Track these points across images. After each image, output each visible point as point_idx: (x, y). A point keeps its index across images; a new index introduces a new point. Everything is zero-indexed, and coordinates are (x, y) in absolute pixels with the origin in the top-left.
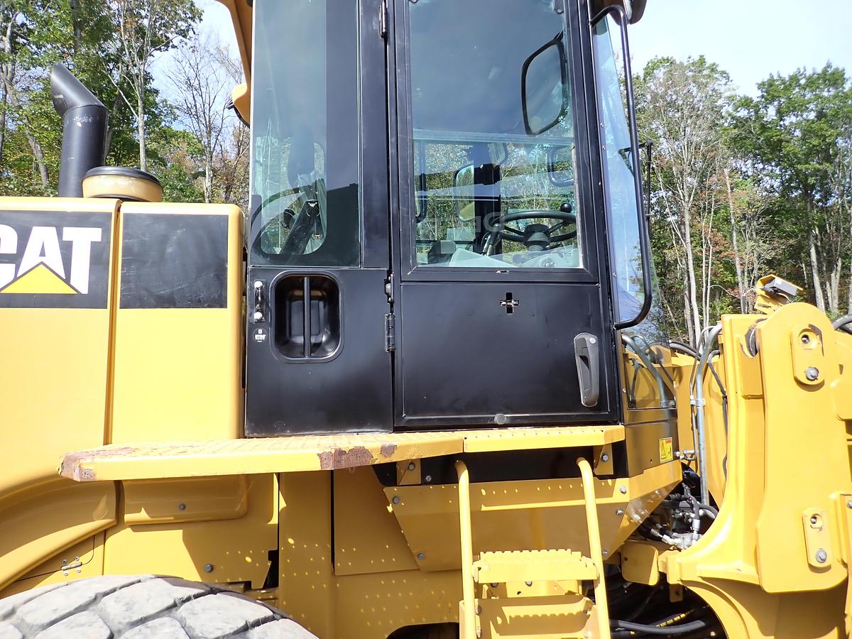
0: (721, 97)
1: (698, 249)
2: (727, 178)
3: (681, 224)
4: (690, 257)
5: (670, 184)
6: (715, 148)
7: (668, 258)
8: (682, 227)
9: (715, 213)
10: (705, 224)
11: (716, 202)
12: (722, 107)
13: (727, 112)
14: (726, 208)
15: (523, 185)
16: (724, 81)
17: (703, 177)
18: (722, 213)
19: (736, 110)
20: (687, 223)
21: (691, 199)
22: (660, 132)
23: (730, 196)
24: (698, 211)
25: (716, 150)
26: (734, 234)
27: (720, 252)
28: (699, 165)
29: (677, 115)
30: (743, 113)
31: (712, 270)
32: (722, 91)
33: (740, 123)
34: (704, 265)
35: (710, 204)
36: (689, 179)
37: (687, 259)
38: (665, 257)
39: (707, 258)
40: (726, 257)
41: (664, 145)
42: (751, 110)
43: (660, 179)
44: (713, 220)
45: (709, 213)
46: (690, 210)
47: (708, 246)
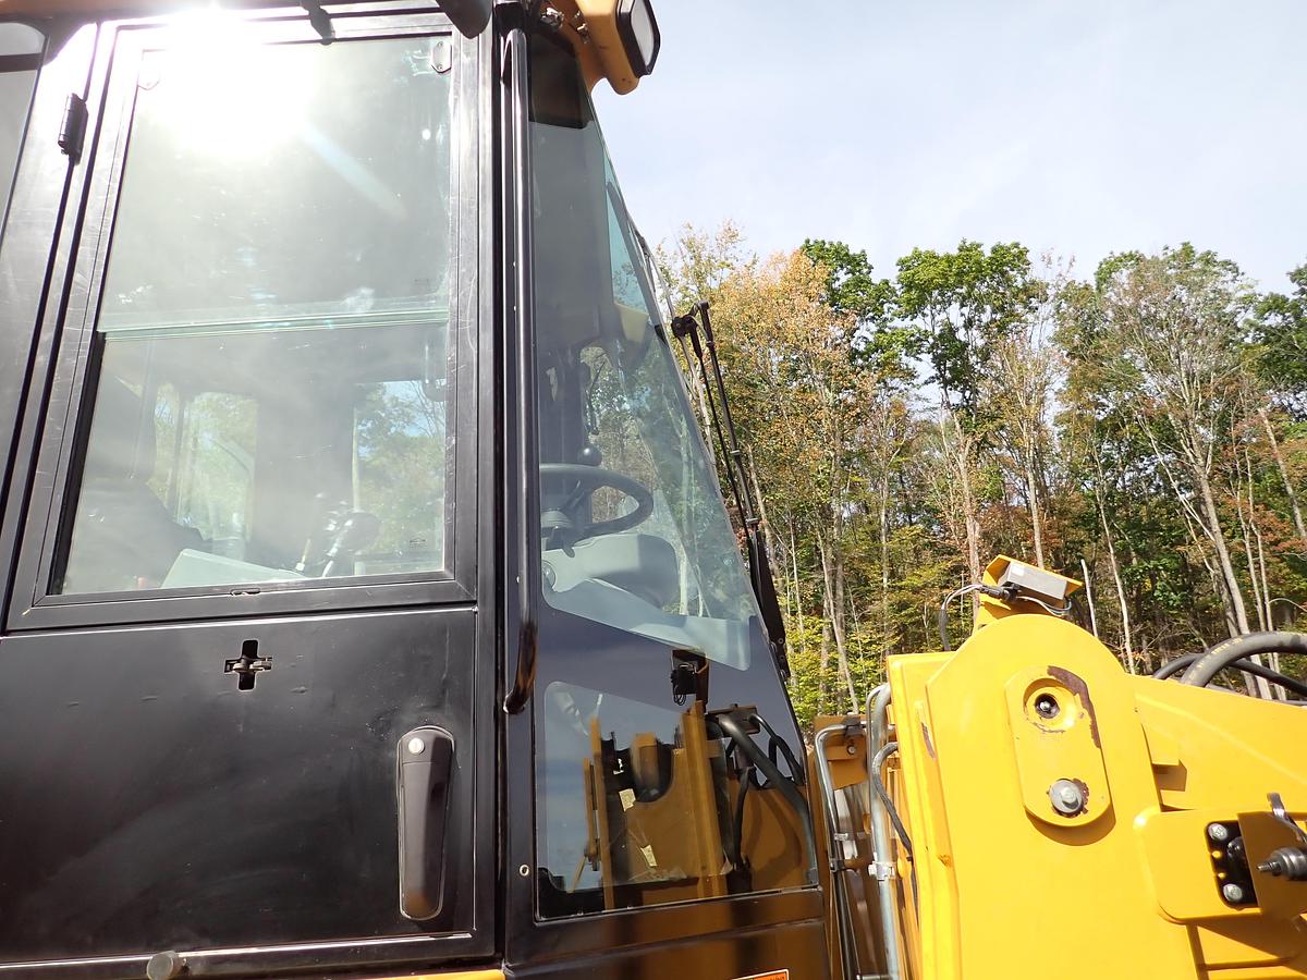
0: (1229, 301)
1: (1237, 540)
2: (1266, 422)
3: (1198, 503)
4: (1224, 555)
5: (1169, 440)
6: (1235, 378)
7: (1191, 560)
8: (1203, 507)
9: (1257, 479)
10: (1242, 499)
11: (1252, 462)
12: (1234, 314)
13: (1247, 321)
14: (1274, 469)
15: (930, 465)
16: (1230, 276)
17: (1223, 424)
18: (1268, 479)
19: (1261, 316)
20: (1209, 500)
21: (1209, 461)
22: (1139, 364)
23: (1276, 451)
24: (1227, 480)
25: (1237, 380)
26: (1297, 511)
27: (1276, 543)
28: (1217, 407)
29: (1161, 335)
30: (1274, 320)
31: (1267, 573)
32: (1230, 290)
33: (1271, 335)
34: (1251, 566)
35: (1243, 465)
36: (1202, 430)
37: (1219, 560)
38: (1185, 560)
39: (1255, 555)
40: (1289, 550)
41: (1151, 383)
42: (1287, 314)
43: (1151, 436)
44: (1254, 491)
45: (1245, 480)
46: (1210, 478)
47: (1253, 534)
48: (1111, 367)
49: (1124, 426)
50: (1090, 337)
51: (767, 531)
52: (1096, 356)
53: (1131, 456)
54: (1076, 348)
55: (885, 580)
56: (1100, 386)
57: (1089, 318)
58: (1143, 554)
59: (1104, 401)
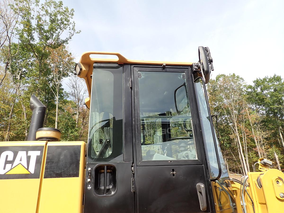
0: (242, 86)
1: (241, 134)
2: (247, 111)
3: (234, 126)
4: (239, 137)
5: (229, 113)
8: (235, 127)
9: (245, 122)
10: (242, 126)
11: (245, 119)
12: (242, 89)
13: (244, 90)
14: (248, 120)
16: (242, 81)
17: (239, 111)
19: (247, 89)
20: (236, 126)
21: (236, 118)
22: (223, 97)
23: (249, 117)
24: (239, 122)
25: (242, 102)
26: (253, 129)
27: (249, 135)
29: (228, 91)
30: (250, 90)
31: (246, 141)
32: (242, 84)
33: (249, 93)
34: (243, 140)
35: (243, 119)
36: (235, 111)
37: (237, 138)
38: (230, 137)
39: (244, 138)
40: (251, 137)
41: (225, 101)
42: (252, 89)
43: (225, 112)
44: (245, 125)
45: (243, 122)
46: (236, 121)
47: (244, 133)
48: (218, 97)
49: (220, 109)
50: (214, 91)
52: (215, 95)
53: (220, 115)
54: (211, 93)
56: (215, 101)
57: (214, 87)
58: (222, 136)
59: (216, 104)
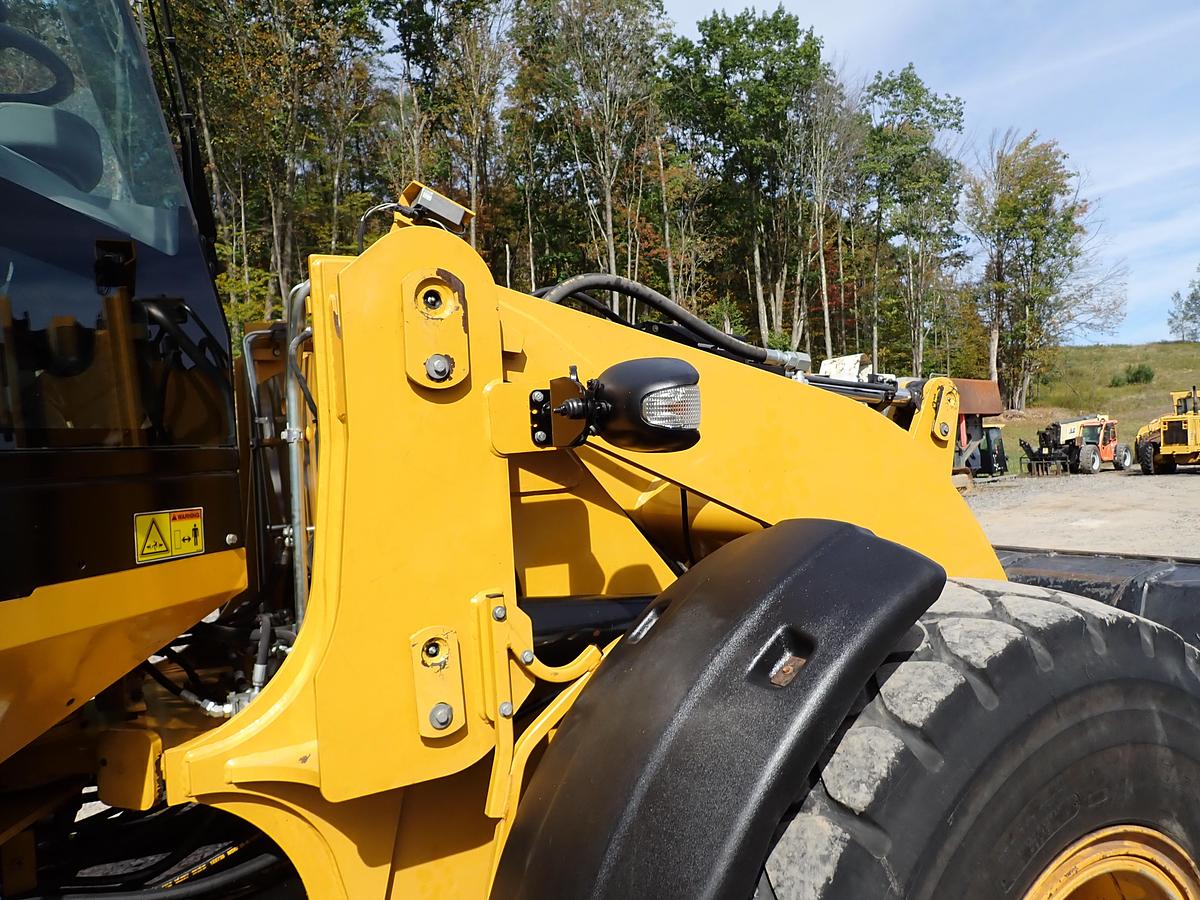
0: (652, 35)
1: (623, 244)
2: (660, 148)
3: (601, 208)
4: (612, 255)
5: (588, 152)
6: (644, 106)
7: (589, 256)
8: (604, 213)
9: (645, 196)
10: (632, 210)
11: (644, 181)
12: (654, 48)
13: (661, 57)
14: (658, 190)
15: (387, 136)
16: (656, 12)
17: (629, 144)
18: (653, 198)
19: (672, 56)
20: (609, 207)
21: (614, 175)
22: (577, 76)
23: (662, 174)
24: (624, 192)
25: (645, 108)
26: (667, 226)
27: (649, 250)
28: (627, 128)
29: (597, 53)
30: (680, 62)
31: (639, 273)
32: (655, 26)
33: (678, 75)
34: (629, 266)
35: (638, 183)
36: (614, 147)
37: (608, 257)
38: (584, 255)
39: (633, 257)
40: (657, 256)
41: (582, 96)
42: (691, 59)
43: (575, 145)
44: (642, 205)
45: (637, 195)
46: (613, 189)
47: (634, 241)
48: (553, 74)
49: (556, 132)
50: (541, 40)
51: (214, 176)
52: (543, 60)
53: (558, 160)
54: (527, 48)
55: (333, 243)
56: (542, 90)
57: (543, 22)
58: (555, 247)
59: (544, 104)
